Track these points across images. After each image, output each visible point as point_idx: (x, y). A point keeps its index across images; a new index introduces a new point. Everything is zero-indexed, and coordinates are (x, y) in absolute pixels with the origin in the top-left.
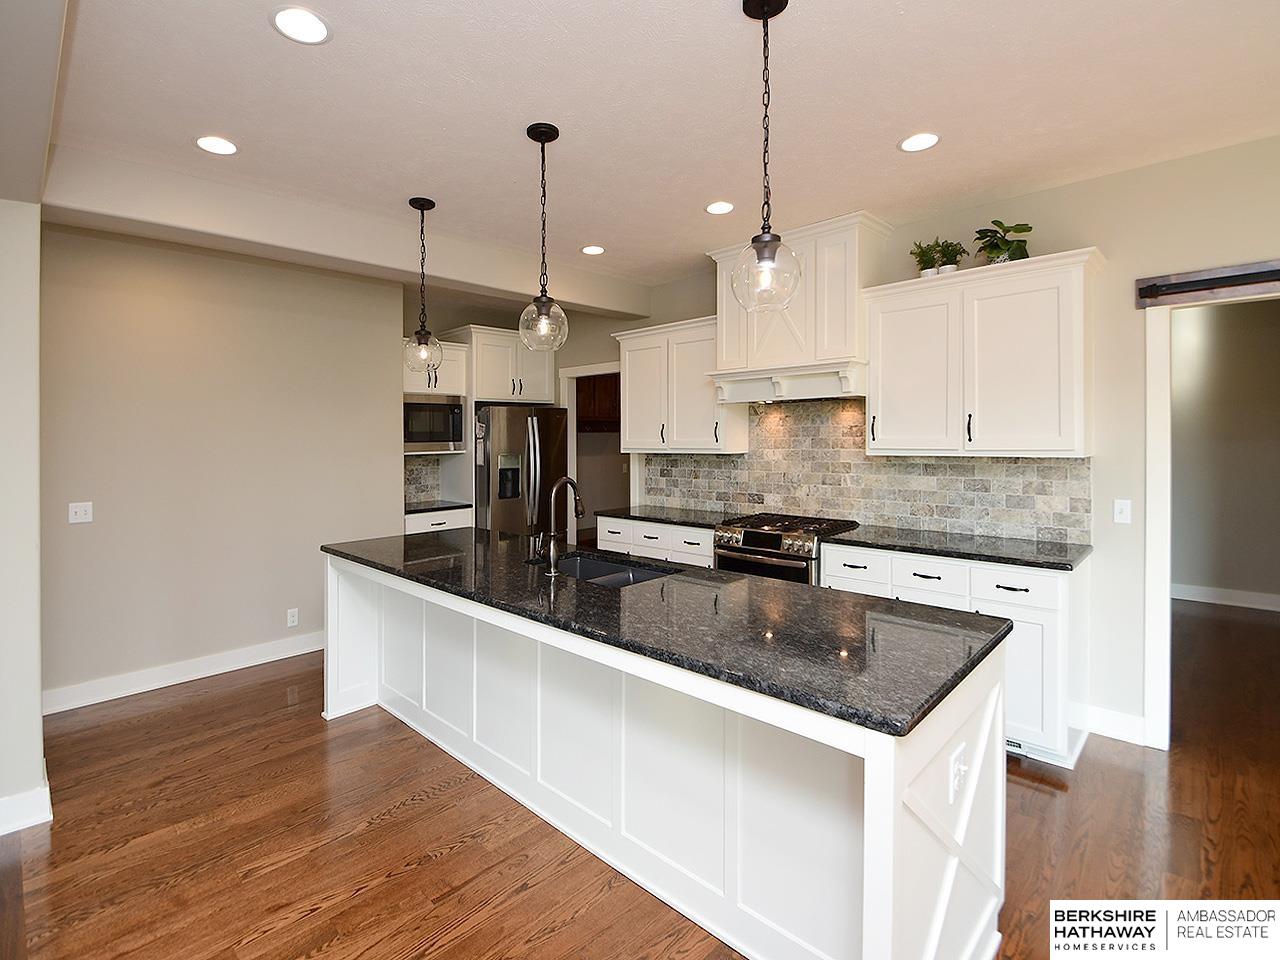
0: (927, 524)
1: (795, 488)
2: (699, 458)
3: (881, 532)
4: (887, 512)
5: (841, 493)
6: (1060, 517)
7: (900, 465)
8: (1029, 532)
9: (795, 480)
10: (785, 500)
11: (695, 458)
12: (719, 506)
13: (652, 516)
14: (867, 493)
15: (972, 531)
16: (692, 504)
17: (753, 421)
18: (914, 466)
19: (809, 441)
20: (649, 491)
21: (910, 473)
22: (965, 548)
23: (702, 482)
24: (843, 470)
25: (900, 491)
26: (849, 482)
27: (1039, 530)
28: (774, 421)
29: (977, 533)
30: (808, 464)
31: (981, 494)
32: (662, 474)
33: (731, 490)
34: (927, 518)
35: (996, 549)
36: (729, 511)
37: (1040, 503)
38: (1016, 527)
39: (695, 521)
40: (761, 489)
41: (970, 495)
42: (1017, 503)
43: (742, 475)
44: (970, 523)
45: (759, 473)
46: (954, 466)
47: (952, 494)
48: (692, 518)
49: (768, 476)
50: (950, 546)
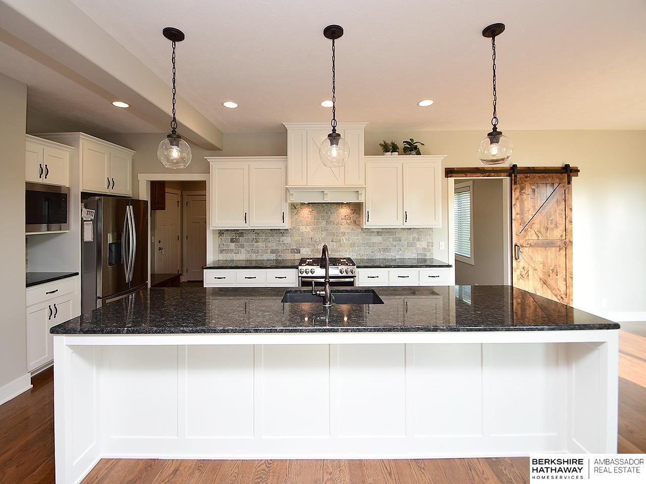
0: (379, 256)
1: (317, 244)
2: (258, 232)
3: (359, 261)
4: (362, 253)
5: (341, 246)
6: (424, 249)
7: (367, 232)
8: (415, 256)
9: (318, 240)
10: (312, 251)
11: (255, 231)
12: (273, 257)
13: (225, 265)
14: (353, 245)
15: (395, 257)
16: (254, 257)
17: (293, 212)
18: (373, 232)
19: (324, 222)
20: (221, 251)
21: (371, 235)
22: (393, 264)
23: (261, 245)
24: (341, 235)
25: (367, 243)
26: (345, 241)
27: (418, 254)
28: (306, 212)
29: (397, 258)
30: (324, 233)
31: (398, 242)
32: (232, 241)
33: (280, 248)
34: (378, 254)
35: (404, 263)
36: (279, 258)
37: (418, 244)
38: (410, 255)
39: (256, 265)
40: (298, 246)
41: (394, 243)
42: (411, 245)
43: (287, 240)
44: (394, 254)
45: (297, 238)
46: (389, 232)
47: (388, 243)
48: (254, 264)
49: (302, 239)
50: (388, 264)
